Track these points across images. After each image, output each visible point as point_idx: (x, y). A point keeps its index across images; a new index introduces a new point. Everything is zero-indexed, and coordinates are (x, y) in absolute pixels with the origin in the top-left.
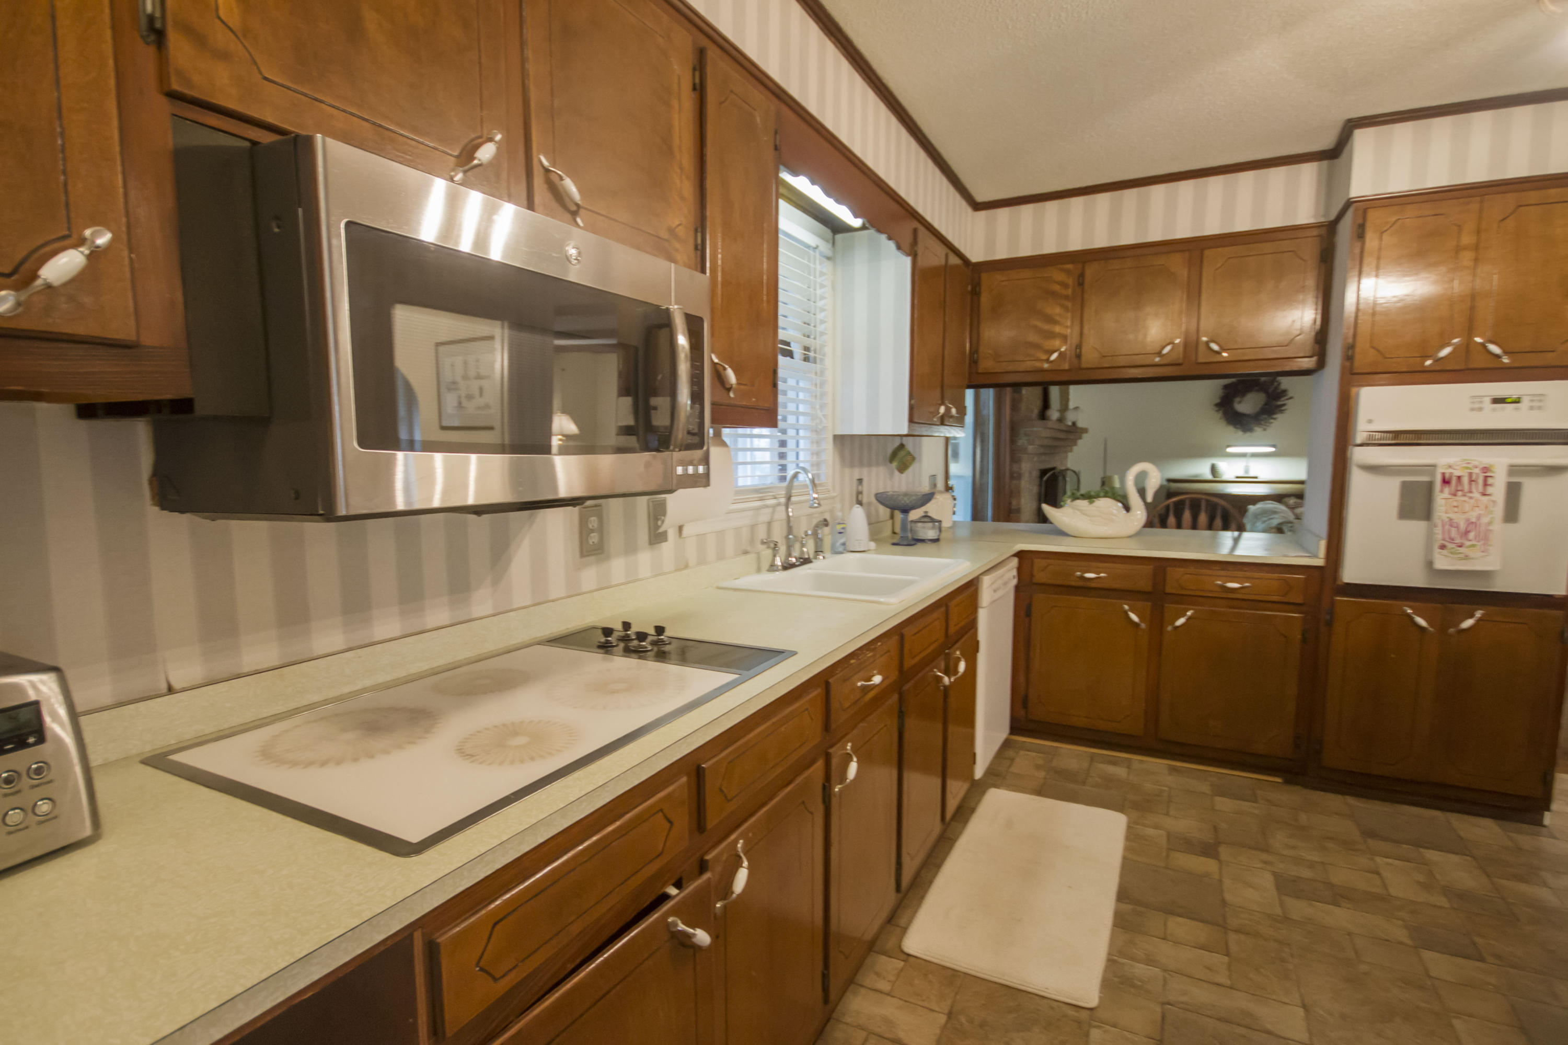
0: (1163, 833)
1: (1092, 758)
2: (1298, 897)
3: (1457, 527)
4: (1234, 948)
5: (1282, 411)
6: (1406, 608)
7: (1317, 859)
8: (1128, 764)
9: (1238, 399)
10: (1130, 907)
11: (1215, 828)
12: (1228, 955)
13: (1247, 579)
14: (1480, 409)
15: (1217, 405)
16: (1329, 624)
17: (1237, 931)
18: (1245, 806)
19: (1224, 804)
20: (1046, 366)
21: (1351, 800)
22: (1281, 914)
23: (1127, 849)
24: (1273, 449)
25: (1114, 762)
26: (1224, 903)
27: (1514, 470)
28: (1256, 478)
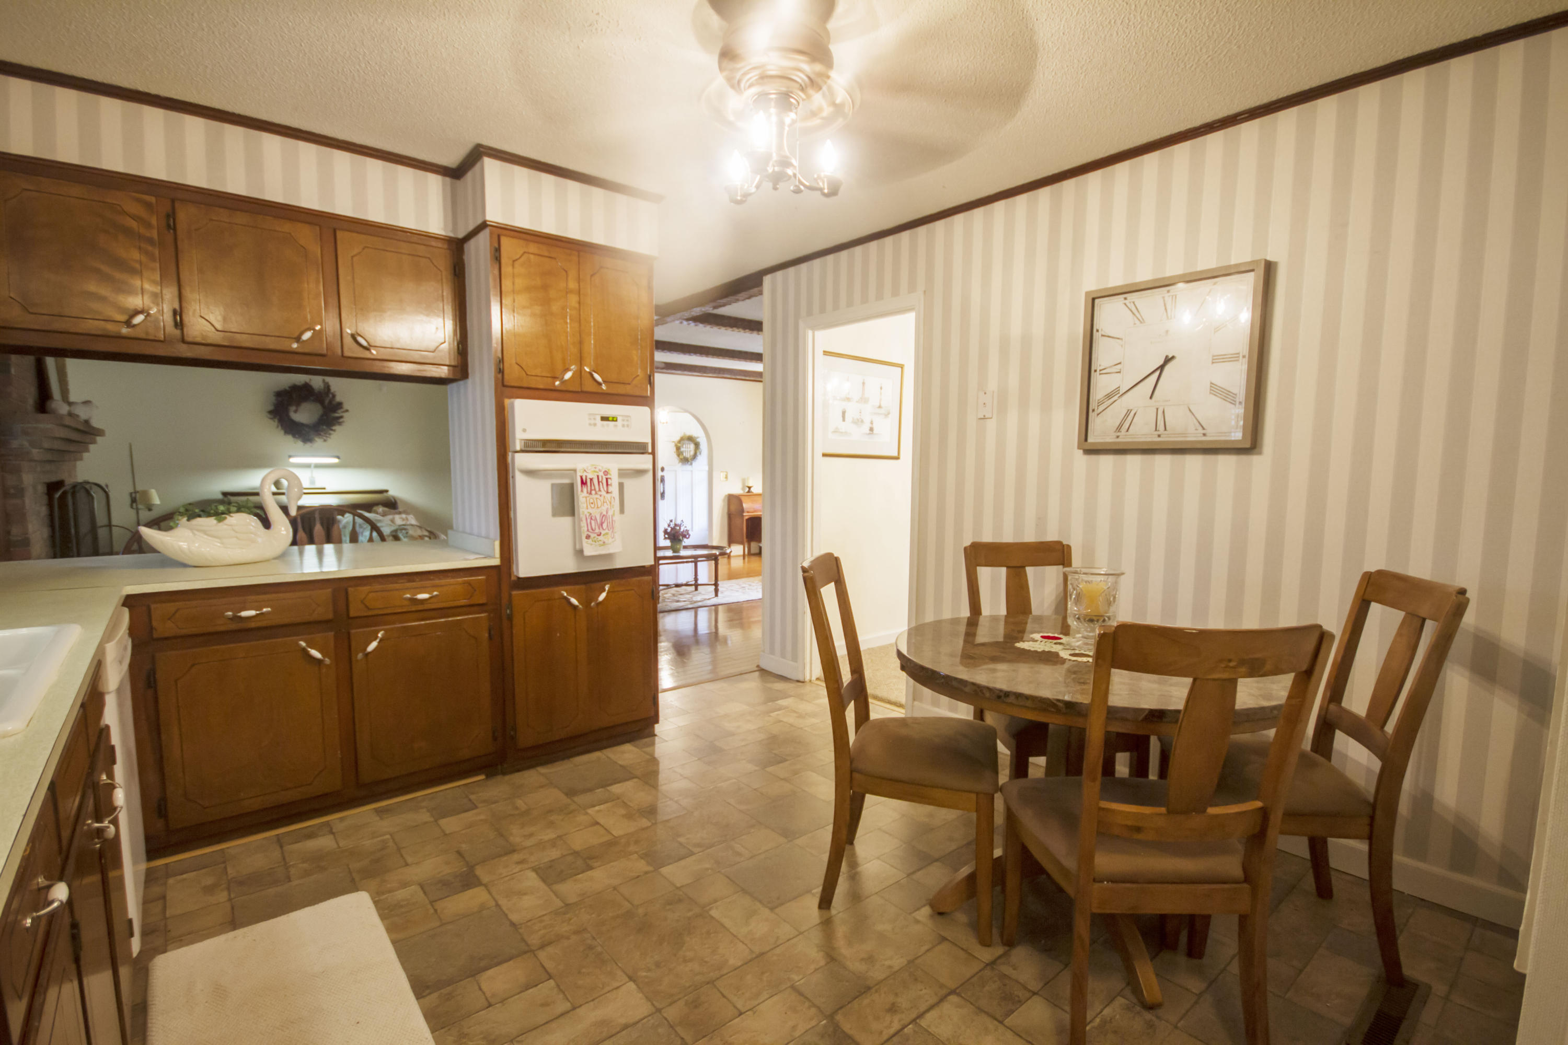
0: (414, 888)
1: (279, 841)
2: (563, 880)
3: (596, 519)
4: (549, 965)
5: (340, 424)
6: (563, 592)
7: (554, 836)
8: (329, 827)
9: (293, 408)
10: (435, 995)
11: (459, 853)
12: (550, 977)
13: (435, 587)
14: (595, 425)
15: (270, 412)
16: (510, 618)
17: (542, 947)
18: (470, 816)
19: (451, 824)
20: (125, 331)
21: (542, 770)
22: (563, 905)
23: (389, 930)
24: (336, 461)
25: (310, 835)
26: (513, 924)
27: (623, 473)
28: (324, 489)
